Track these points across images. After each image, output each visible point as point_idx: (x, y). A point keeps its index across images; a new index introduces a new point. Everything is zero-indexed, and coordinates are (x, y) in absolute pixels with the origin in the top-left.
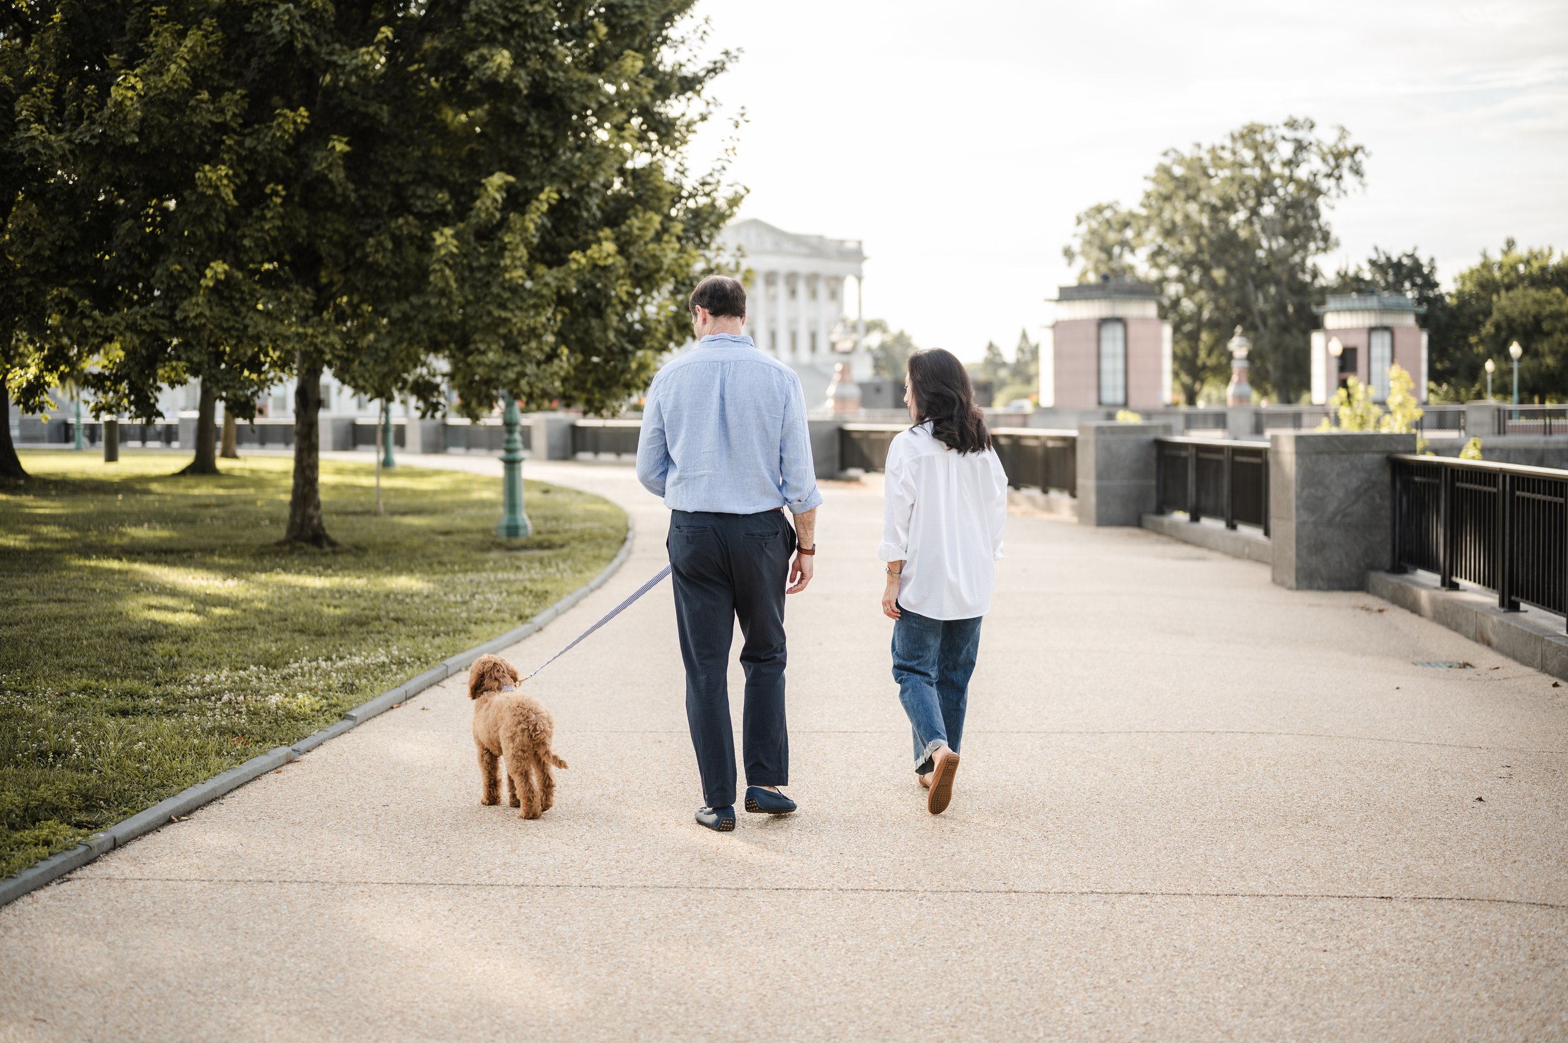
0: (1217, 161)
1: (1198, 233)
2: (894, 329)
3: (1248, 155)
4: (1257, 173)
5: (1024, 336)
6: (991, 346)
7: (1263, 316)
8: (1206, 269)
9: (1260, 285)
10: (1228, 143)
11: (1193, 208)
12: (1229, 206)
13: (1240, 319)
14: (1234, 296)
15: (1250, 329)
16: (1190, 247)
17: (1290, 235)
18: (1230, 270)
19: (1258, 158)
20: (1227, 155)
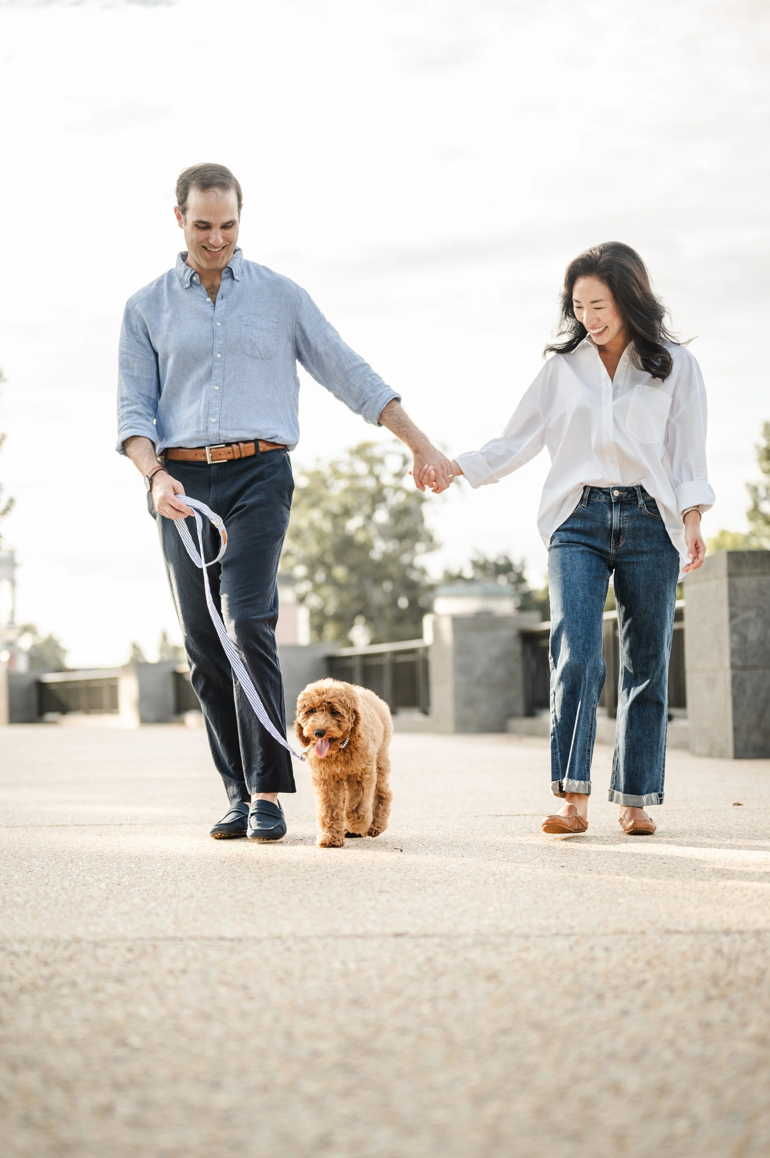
0: (336, 474)
1: (321, 537)
2: (43, 634)
3: (361, 468)
4: (370, 484)
5: (165, 637)
6: (135, 647)
7: (380, 610)
8: (328, 568)
9: (378, 581)
10: (346, 457)
11: (316, 515)
12: (347, 513)
13: (361, 612)
14: (355, 592)
15: (370, 620)
16: (314, 549)
17: (401, 537)
18: (352, 569)
19: (371, 473)
20: (344, 469)
